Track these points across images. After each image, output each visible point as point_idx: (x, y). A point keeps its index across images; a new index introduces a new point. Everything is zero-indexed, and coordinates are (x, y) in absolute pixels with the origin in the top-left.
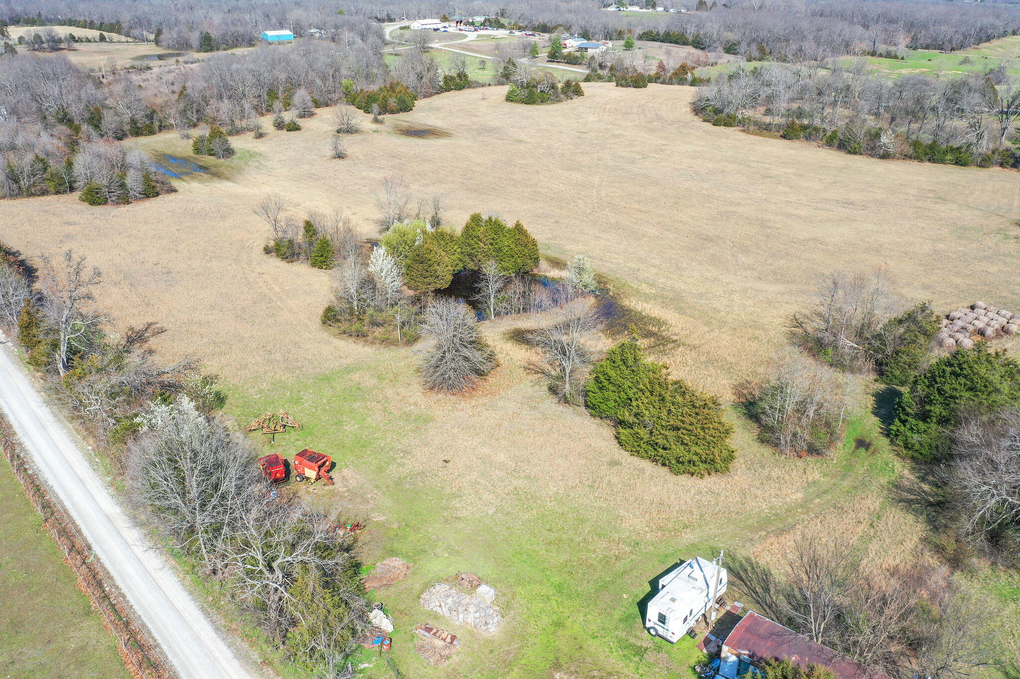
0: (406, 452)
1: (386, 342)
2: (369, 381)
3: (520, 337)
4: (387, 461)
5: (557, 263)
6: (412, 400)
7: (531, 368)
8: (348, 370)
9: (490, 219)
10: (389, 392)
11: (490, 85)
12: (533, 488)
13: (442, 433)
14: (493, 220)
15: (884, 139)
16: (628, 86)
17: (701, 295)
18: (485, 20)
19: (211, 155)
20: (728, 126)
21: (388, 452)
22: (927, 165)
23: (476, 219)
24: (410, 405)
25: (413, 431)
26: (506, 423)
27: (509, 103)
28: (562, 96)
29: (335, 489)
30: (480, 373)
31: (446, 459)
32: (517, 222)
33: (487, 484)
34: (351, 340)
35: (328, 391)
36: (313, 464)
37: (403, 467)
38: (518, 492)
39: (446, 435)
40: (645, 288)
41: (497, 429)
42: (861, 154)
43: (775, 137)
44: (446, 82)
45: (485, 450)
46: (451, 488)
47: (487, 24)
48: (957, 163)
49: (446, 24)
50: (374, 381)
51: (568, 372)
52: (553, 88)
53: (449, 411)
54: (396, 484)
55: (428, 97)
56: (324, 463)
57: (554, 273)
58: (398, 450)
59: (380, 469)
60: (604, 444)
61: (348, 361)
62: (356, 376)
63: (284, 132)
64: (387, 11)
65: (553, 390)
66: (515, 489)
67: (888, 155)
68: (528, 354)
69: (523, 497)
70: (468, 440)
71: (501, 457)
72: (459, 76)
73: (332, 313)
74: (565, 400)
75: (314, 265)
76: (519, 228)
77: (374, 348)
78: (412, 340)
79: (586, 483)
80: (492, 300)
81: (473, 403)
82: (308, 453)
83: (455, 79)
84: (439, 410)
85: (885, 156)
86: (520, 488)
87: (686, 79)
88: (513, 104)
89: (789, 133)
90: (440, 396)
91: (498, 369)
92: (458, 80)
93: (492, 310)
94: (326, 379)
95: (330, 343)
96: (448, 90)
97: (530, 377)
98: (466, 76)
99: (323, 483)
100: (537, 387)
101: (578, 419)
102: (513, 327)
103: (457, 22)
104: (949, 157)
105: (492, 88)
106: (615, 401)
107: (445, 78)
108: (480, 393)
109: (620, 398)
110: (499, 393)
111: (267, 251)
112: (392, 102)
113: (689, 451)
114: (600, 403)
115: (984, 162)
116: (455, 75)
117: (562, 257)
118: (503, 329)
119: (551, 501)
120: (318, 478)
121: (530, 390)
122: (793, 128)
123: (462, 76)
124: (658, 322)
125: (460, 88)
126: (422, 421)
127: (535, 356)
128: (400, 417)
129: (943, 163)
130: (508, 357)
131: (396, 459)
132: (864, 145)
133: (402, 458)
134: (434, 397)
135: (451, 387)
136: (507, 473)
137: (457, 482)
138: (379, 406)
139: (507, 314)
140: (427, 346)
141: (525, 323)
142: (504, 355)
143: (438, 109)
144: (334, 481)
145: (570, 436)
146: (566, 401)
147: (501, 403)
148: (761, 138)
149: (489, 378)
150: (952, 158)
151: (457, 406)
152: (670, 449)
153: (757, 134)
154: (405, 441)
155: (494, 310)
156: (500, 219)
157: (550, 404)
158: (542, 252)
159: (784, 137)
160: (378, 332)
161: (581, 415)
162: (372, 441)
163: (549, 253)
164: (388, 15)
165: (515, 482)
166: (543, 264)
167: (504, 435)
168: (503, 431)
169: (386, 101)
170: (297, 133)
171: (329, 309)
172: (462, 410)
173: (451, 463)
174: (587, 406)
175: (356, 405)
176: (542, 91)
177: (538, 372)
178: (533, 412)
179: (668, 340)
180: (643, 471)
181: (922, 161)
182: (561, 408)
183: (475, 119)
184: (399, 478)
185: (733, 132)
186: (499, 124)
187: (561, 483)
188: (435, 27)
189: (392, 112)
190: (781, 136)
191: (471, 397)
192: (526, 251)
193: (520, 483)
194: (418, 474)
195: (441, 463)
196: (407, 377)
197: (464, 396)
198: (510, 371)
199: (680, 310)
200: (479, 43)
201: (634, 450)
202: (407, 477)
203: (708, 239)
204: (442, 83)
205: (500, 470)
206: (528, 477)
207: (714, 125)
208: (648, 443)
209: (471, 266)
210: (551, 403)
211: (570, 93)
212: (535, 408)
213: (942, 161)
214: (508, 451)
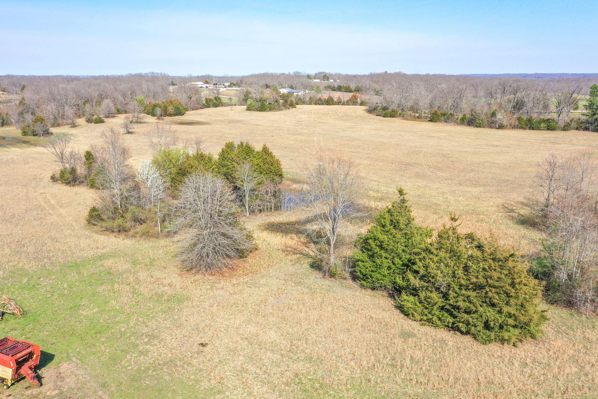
0: (152, 337)
1: (147, 235)
2: (122, 265)
3: (274, 228)
4: (125, 348)
6: (166, 282)
7: (287, 250)
8: (101, 257)
9: (242, 144)
10: (143, 275)
11: (235, 105)
12: (320, 373)
13: (199, 313)
14: (244, 144)
15: (499, 116)
16: (322, 104)
17: (419, 196)
18: (231, 84)
19: (34, 135)
20: (393, 117)
21: (129, 338)
23: (229, 146)
24: (164, 286)
25: (163, 312)
26: (272, 299)
27: (248, 112)
28: (283, 107)
29: (40, 393)
31: (203, 341)
32: (264, 145)
33: (258, 371)
34: (112, 235)
35: (74, 277)
36: (8, 358)
37: (146, 355)
38: (300, 379)
39: (203, 314)
41: (263, 306)
42: (484, 127)
43: (425, 121)
44: (207, 102)
45: (252, 329)
46: (209, 381)
47: (232, 85)
48: (548, 129)
49: (208, 85)
50: (128, 266)
51: (332, 243)
52: (277, 102)
53: (207, 289)
54: (133, 380)
55: (195, 110)
56: (31, 355)
57: (296, 186)
58: (143, 334)
59: (114, 360)
60: (386, 315)
61: (104, 251)
62: (109, 263)
63: (93, 124)
64: (172, 80)
65: (315, 267)
66: (296, 375)
67: (503, 126)
68: (284, 240)
69: (308, 387)
70: (230, 319)
71: (272, 336)
72: (216, 99)
73: (96, 213)
74: (330, 274)
76: (265, 150)
77: (134, 240)
79: (385, 362)
80: (247, 198)
81: (234, 281)
82: (9, 344)
83: (212, 100)
84: (196, 289)
85: (501, 127)
86: (303, 374)
87: (357, 102)
88: (251, 112)
89: (434, 118)
90: (198, 277)
91: (257, 252)
92: (215, 101)
93: (247, 208)
94: (77, 266)
95: (88, 237)
96: (208, 106)
97: (290, 257)
98: (220, 99)
99: (27, 384)
100: (297, 266)
101: (348, 292)
102: (267, 222)
103: (214, 84)
104: (543, 125)
105: (237, 107)
106: (389, 268)
107: (206, 99)
108: (241, 272)
109: (394, 264)
110: (260, 273)
111: (54, 179)
112: (171, 109)
113: (500, 312)
114: (372, 271)
115: (566, 128)
116: (213, 99)
117: (299, 178)
118: (258, 223)
119: (348, 390)
120: (18, 378)
121: (291, 268)
122: (436, 115)
125: (216, 106)
126: (176, 301)
127: (291, 241)
128: (151, 298)
129: (539, 130)
130: (265, 242)
131: (137, 345)
132: (485, 121)
133: (146, 344)
134: (191, 278)
135: (209, 267)
136: (282, 355)
137: (217, 372)
138: (128, 288)
139: (261, 212)
141: (277, 218)
142: (261, 242)
143: (201, 114)
144: (43, 381)
145: (345, 309)
146: (332, 275)
147: (263, 281)
148: (416, 122)
149: (249, 259)
150: (544, 126)
151: (217, 285)
152: (476, 312)
153: (413, 120)
154: (153, 324)
155: (249, 207)
156: (250, 143)
159: (431, 121)
160: (140, 228)
161: (350, 288)
162: (111, 325)
163: (289, 176)
164: (172, 82)
165: (295, 367)
167: (271, 311)
168: (270, 307)
169: (166, 108)
170: (102, 124)
171: (94, 209)
172: (222, 288)
173: (209, 347)
174: (354, 278)
175: (100, 289)
176: (269, 104)
177: (296, 253)
178: (299, 288)
180: (443, 341)
181: (525, 129)
182: (328, 282)
183: (225, 118)
184: (138, 371)
186: (243, 119)
187: (352, 363)
188: (201, 86)
189: (170, 115)
190: (429, 121)
191: (231, 276)
192: (272, 167)
193: (300, 367)
194: (165, 364)
195: (196, 348)
196: (164, 262)
197: (223, 276)
198: (269, 253)
200: (227, 92)
201: (425, 318)
202: (149, 369)
203: (408, 164)
204: (204, 102)
205: (272, 351)
206: (309, 359)
207: (384, 117)
208: (442, 308)
210: (316, 278)
211: (287, 106)
212: (299, 283)
213: (539, 129)
214: (279, 328)
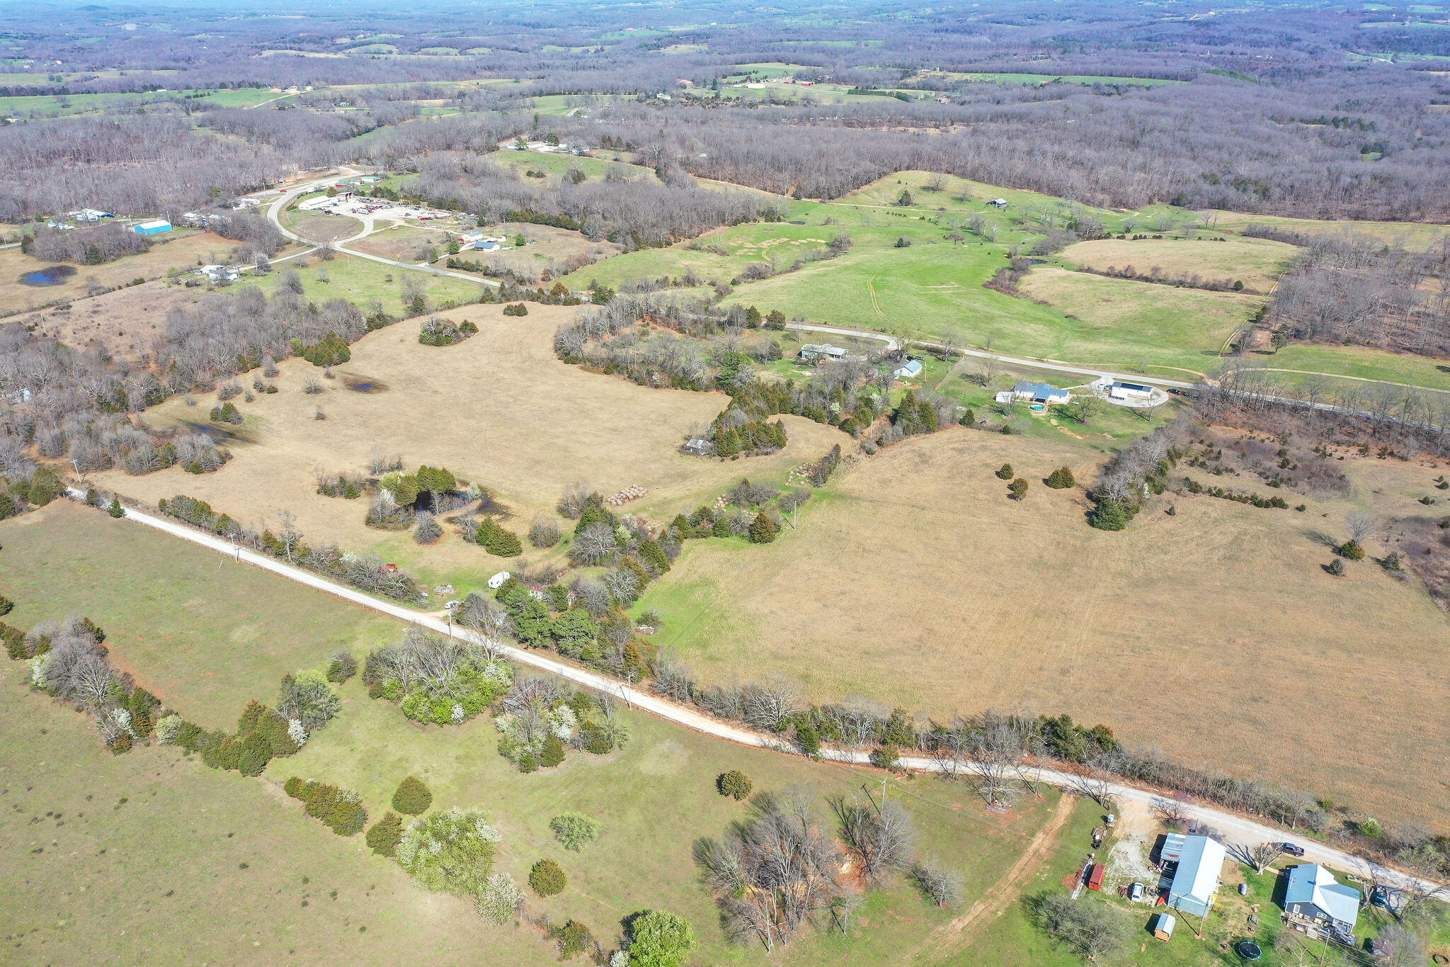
0: (418, 561)
1: (395, 529)
2: (396, 543)
3: (450, 520)
5: (465, 484)
6: (415, 548)
7: (456, 532)
8: (386, 541)
10: (405, 546)
11: (403, 319)
13: (427, 556)
14: (431, 467)
15: (654, 377)
16: (512, 315)
17: (527, 493)
19: (226, 421)
22: (680, 391)
23: (423, 468)
24: (415, 550)
25: (417, 557)
26: (449, 550)
27: (423, 346)
28: (462, 336)
30: (438, 536)
32: (443, 467)
34: (381, 530)
35: (383, 548)
36: (391, 567)
37: (419, 565)
39: (429, 556)
40: (503, 492)
41: (446, 552)
44: (368, 322)
45: (444, 558)
46: (435, 568)
49: (336, 200)
51: (469, 531)
52: (454, 331)
53: (428, 549)
55: (358, 340)
56: (394, 566)
57: (463, 489)
61: (385, 537)
62: (391, 542)
63: (268, 395)
65: (464, 538)
66: (454, 567)
67: (659, 386)
68: (454, 526)
70: (436, 557)
71: (449, 560)
72: (378, 317)
73: (371, 520)
74: (469, 541)
75: (346, 497)
76: (444, 470)
77: (392, 532)
78: (406, 527)
79: (477, 563)
80: (437, 506)
81: (437, 545)
83: (375, 320)
84: (424, 549)
88: (426, 347)
90: (424, 545)
91: (444, 533)
92: (377, 321)
94: (379, 545)
95: (373, 532)
96: (372, 330)
97: (456, 535)
98: (382, 311)
100: (459, 539)
101: (473, 547)
102: (447, 517)
103: (346, 196)
104: (689, 386)
105: (406, 322)
106: (485, 538)
107: (366, 317)
108: (439, 542)
110: (445, 542)
113: (508, 550)
114: (481, 539)
116: (375, 317)
117: (467, 480)
118: (443, 518)
121: (456, 539)
123: (380, 316)
124: (507, 508)
125: (379, 327)
126: (420, 554)
127: (458, 527)
128: (412, 554)
130: (447, 528)
131: (415, 563)
134: (422, 545)
135: (427, 542)
136: (452, 563)
139: (444, 512)
140: (415, 528)
141: (452, 515)
142: (445, 528)
143: (369, 355)
145: (472, 551)
147: (446, 544)
148: (591, 374)
149: (441, 537)
151: (431, 547)
155: (439, 510)
156: (435, 467)
157: (464, 543)
158: (455, 477)
160: (392, 525)
161: (475, 545)
163: (462, 478)
165: (454, 565)
166: (458, 484)
168: (449, 552)
170: (278, 394)
171: (367, 518)
172: (433, 548)
173: (433, 562)
174: (476, 542)
176: (446, 334)
177: (459, 533)
178: (458, 545)
179: (510, 515)
180: (494, 557)
181: (676, 388)
182: (467, 544)
185: (574, 369)
186: (419, 374)
187: (467, 564)
188: (325, 205)
189: (337, 363)
190: (602, 372)
191: (435, 544)
192: (449, 480)
194: (424, 566)
195: (430, 563)
196: (410, 540)
197: (432, 544)
198: (448, 534)
199: (517, 501)
202: (421, 567)
204: (364, 323)
206: (457, 563)
207: (565, 362)
209: (424, 490)
211: (468, 333)
214: (451, 557)
